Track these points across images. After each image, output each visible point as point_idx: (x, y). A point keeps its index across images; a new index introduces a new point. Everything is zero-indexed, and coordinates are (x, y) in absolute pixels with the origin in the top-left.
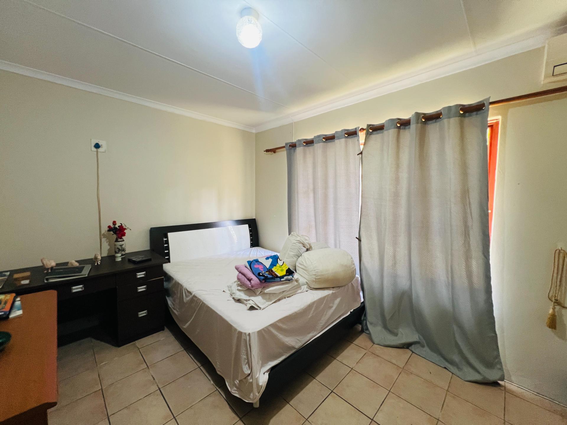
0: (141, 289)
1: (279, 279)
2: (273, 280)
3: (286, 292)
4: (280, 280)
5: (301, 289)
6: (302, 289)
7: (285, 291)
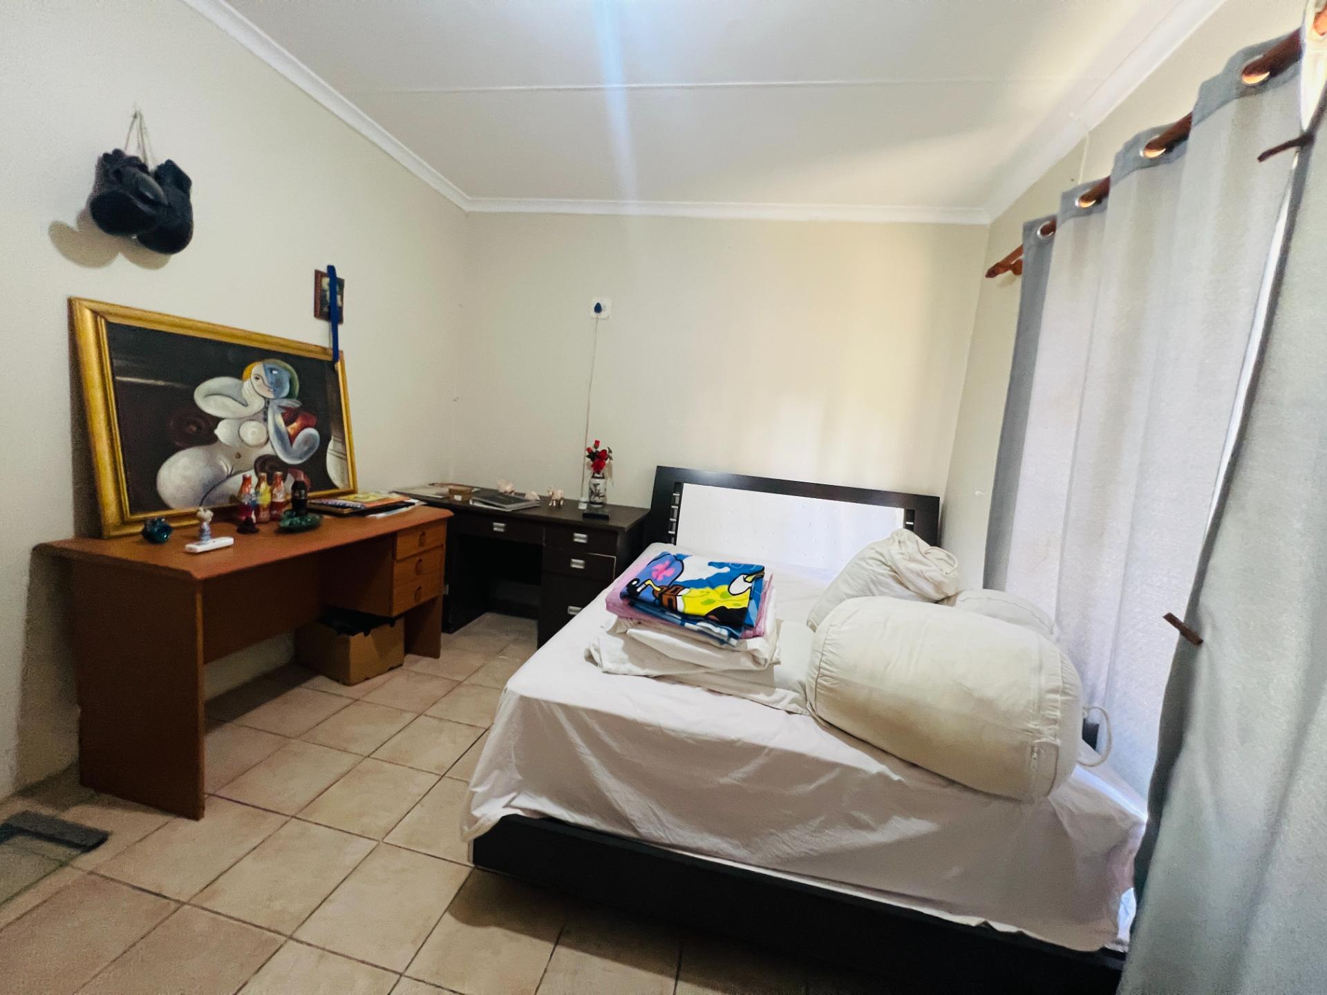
0: (577, 564)
1: (680, 618)
2: (660, 614)
3: (702, 671)
4: (680, 622)
5: (769, 695)
6: (775, 697)
7: (703, 666)
